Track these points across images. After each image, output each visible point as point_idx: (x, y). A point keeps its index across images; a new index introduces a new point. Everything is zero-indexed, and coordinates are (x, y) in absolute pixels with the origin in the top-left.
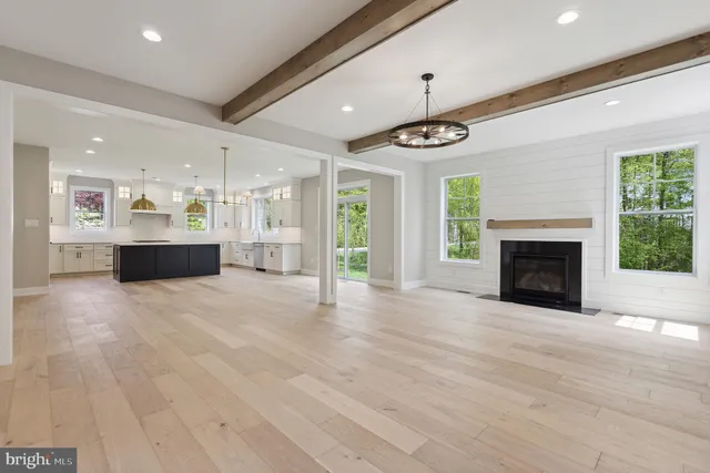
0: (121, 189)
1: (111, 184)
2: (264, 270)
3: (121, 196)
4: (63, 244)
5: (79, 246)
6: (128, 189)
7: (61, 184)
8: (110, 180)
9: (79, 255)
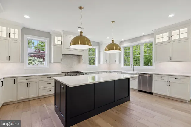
0: (56, 38)
1: (49, 35)
2: (152, 94)
3: (56, 42)
4: (16, 77)
5: (28, 78)
6: (60, 38)
7: (16, 31)
8: (49, 33)
9: (29, 85)
